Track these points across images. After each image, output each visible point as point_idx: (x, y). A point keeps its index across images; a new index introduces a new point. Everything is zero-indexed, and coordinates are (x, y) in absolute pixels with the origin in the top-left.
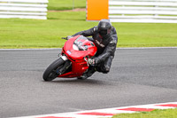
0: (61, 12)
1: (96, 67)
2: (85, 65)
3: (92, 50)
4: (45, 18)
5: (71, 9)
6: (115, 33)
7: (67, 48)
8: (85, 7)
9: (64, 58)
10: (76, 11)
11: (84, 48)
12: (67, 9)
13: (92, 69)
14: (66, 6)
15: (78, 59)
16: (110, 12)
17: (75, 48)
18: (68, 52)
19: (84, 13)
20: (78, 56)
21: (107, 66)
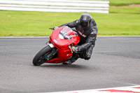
0: (120, 7)
1: (79, 54)
2: (70, 52)
3: (76, 39)
4: (107, 12)
6: (95, 25)
7: (53, 37)
9: (52, 46)
11: (68, 37)
12: (125, 5)
13: (76, 56)
15: (63, 47)
17: (61, 37)
18: (55, 41)
20: (63, 45)
21: (88, 54)
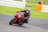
5: (32, 7)
8: (35, 7)
10: (33, 7)
14: (30, 6)
16: (42, 9)
19: (35, 8)
